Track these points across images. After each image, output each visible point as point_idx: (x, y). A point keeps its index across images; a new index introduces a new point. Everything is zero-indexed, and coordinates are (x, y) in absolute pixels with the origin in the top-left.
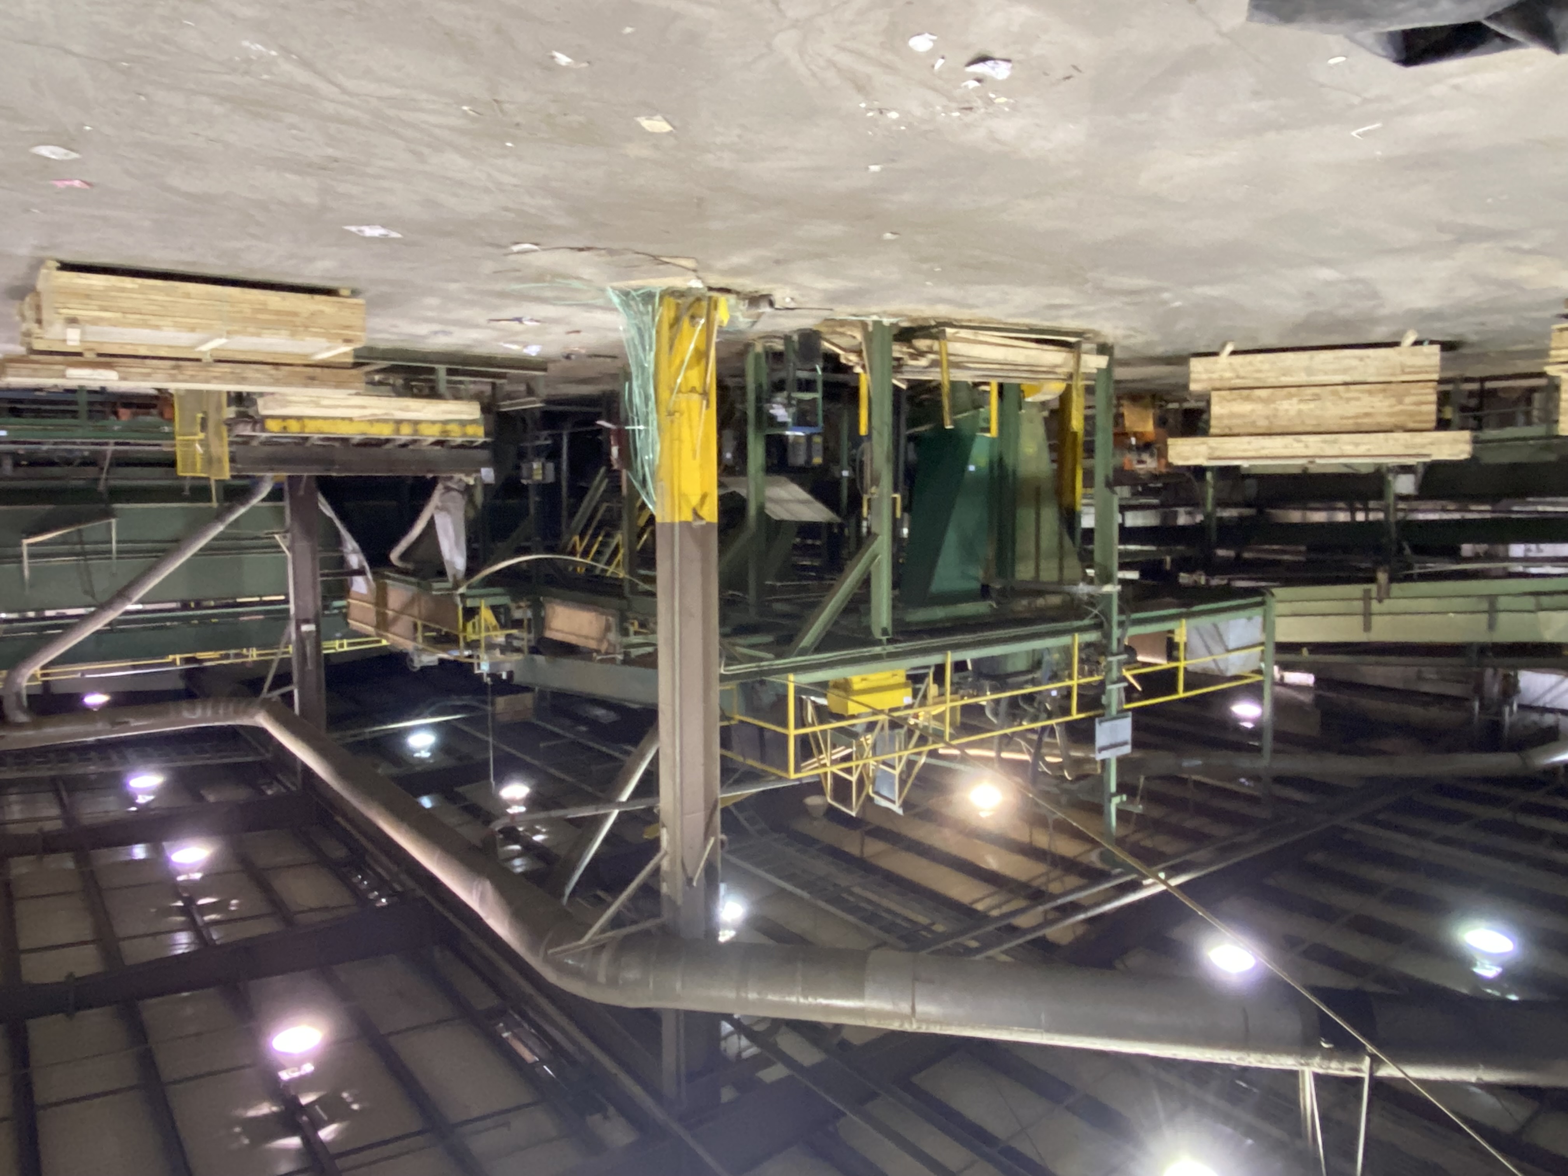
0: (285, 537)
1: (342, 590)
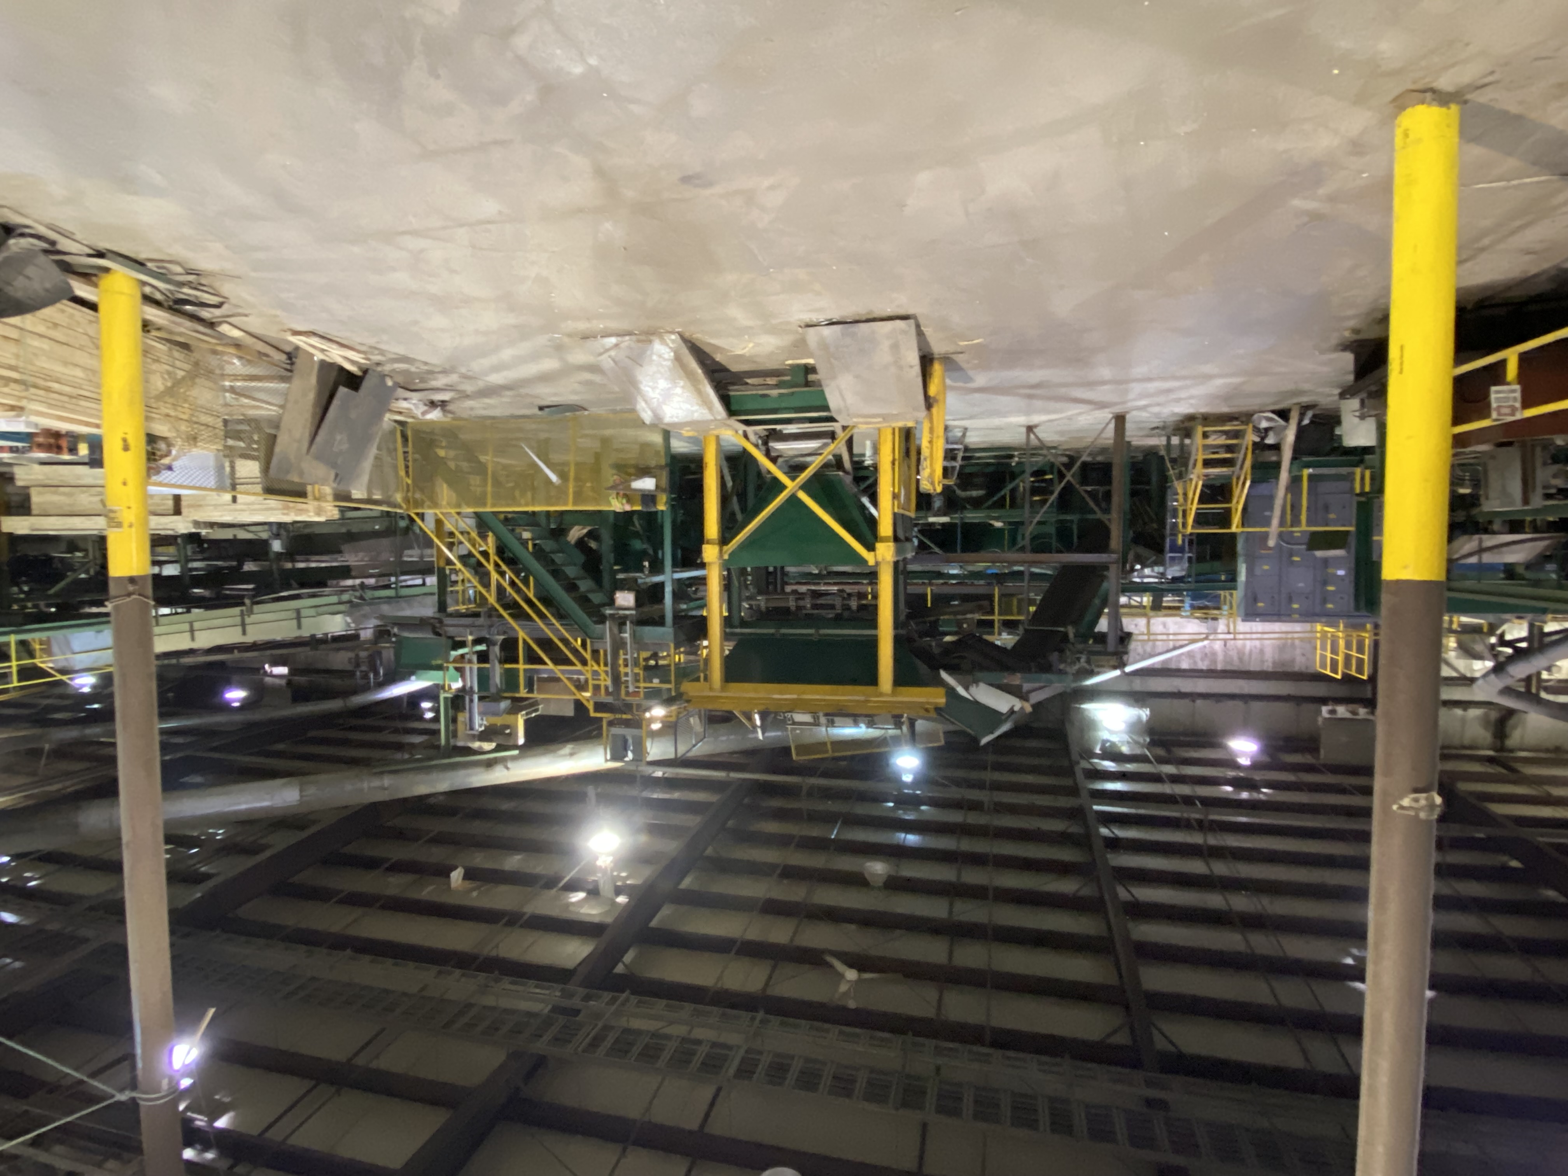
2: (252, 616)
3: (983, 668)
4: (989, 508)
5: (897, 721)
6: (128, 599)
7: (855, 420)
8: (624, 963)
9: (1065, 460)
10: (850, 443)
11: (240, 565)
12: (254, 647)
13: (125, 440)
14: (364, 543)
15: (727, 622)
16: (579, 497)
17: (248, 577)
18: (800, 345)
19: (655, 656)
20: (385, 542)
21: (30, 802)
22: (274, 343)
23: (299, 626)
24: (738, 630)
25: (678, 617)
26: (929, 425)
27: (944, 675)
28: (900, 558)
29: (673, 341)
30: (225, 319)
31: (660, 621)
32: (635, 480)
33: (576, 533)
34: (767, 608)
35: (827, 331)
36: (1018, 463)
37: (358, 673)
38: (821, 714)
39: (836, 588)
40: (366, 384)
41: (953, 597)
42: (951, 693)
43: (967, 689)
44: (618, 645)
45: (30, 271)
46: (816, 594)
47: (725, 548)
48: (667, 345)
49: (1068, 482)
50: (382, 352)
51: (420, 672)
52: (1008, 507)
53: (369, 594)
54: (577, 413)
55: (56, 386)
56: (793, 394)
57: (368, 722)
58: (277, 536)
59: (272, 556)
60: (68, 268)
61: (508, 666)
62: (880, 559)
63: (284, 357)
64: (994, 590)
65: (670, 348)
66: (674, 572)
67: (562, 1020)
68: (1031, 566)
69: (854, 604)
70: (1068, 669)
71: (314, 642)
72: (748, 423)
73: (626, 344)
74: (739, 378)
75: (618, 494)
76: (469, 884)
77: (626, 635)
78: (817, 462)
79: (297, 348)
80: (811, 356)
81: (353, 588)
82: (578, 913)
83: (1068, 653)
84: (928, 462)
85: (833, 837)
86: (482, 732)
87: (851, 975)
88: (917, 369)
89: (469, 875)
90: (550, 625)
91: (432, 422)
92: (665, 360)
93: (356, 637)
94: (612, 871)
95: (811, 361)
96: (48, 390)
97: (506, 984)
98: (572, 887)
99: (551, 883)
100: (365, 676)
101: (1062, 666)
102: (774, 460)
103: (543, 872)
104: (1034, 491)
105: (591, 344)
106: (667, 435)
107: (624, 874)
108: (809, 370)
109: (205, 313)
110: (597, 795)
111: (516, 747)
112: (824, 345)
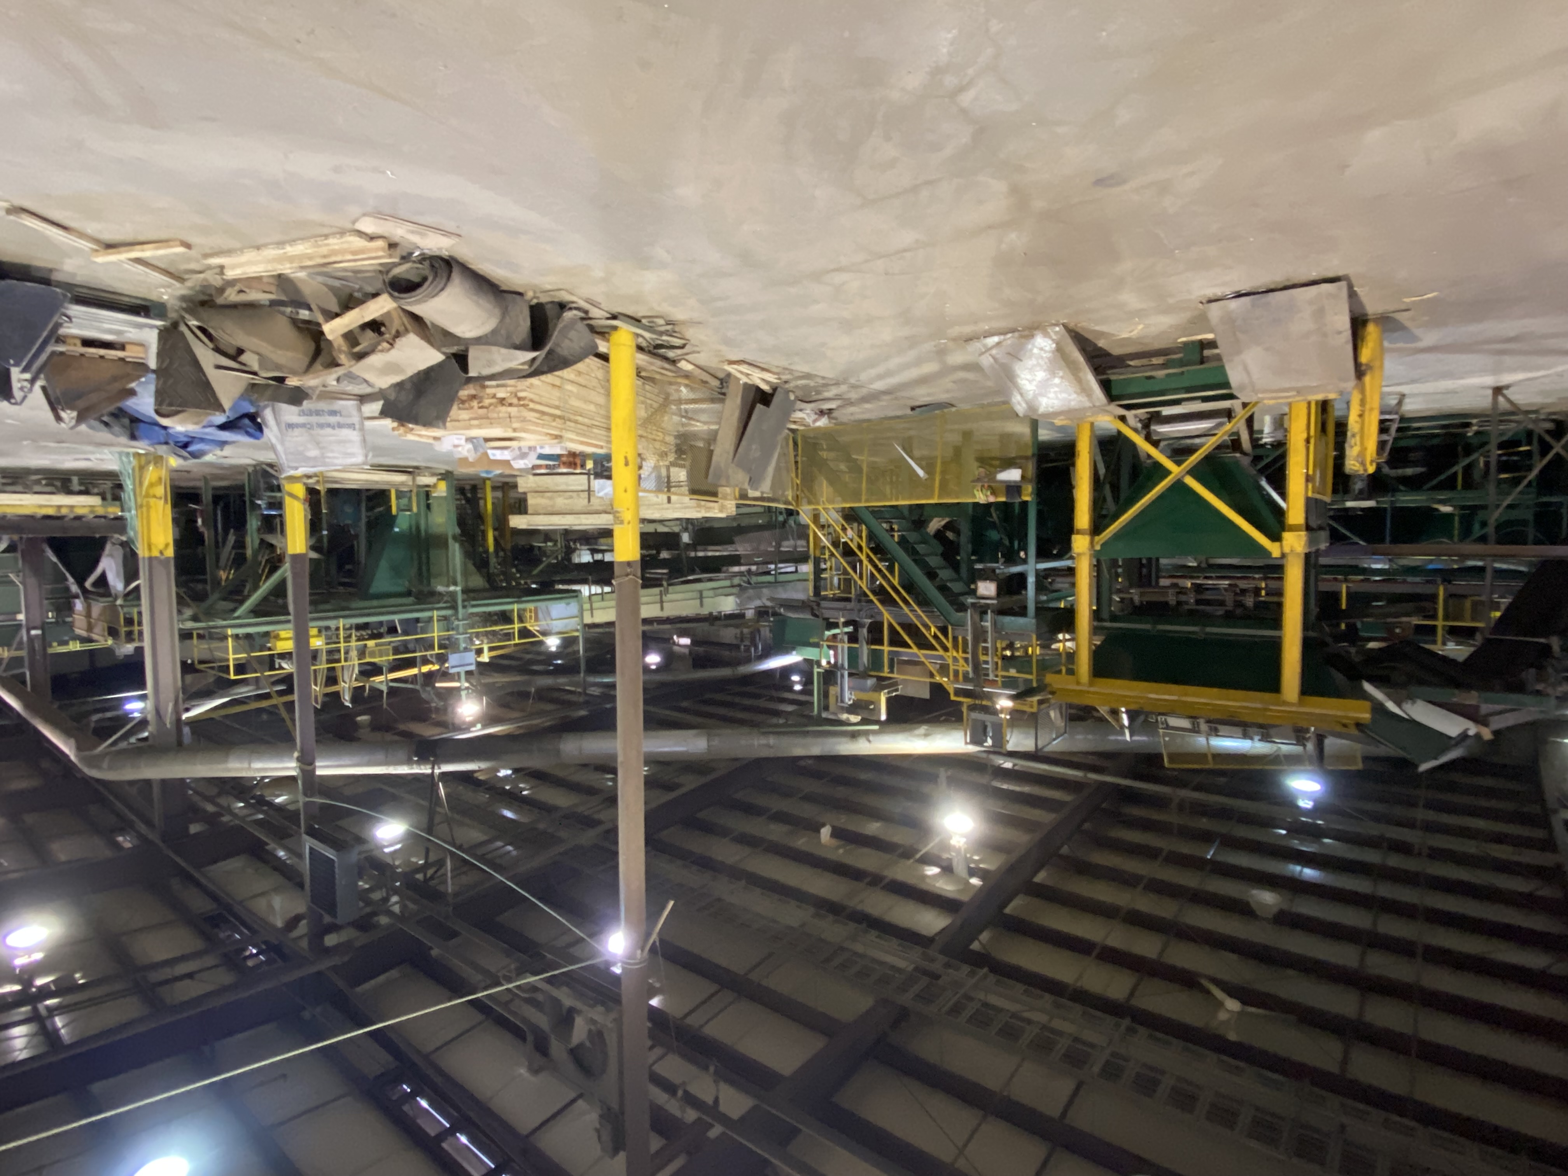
0: (18, 576)
1: (70, 608)
2: (668, 596)
3: (1421, 682)
4: (1433, 488)
5: (1299, 735)
6: (627, 579)
7: (1260, 395)
8: (980, 942)
9: (1549, 426)
10: (1250, 421)
11: (658, 553)
12: (668, 620)
13: (626, 458)
14: (751, 535)
15: (1096, 615)
16: (944, 489)
17: (664, 563)
18: (1201, 320)
19: (1011, 646)
20: (767, 534)
21: (521, 731)
22: (712, 372)
23: (702, 605)
24: (1107, 624)
25: (1040, 610)
26: (1360, 396)
27: (1368, 687)
28: (1313, 549)
29: (1056, 333)
30: (682, 358)
31: (1022, 611)
32: (1001, 471)
33: (935, 524)
34: (1141, 602)
35: (1234, 304)
36: (1477, 433)
37: (742, 647)
38: (1202, 721)
39: (1227, 582)
40: (776, 400)
41: (1377, 597)
42: (1378, 709)
43: (1399, 704)
44: (980, 635)
45: (572, 334)
46: (1198, 588)
47: (1097, 538)
48: (1050, 337)
49: (1557, 454)
50: (791, 371)
51: (799, 648)
52: (1459, 487)
53: (754, 579)
54: (946, 410)
55: (580, 419)
56: (1183, 373)
57: (749, 689)
58: (686, 530)
59: (682, 546)
60: (592, 329)
61: (873, 647)
62: (1287, 550)
63: (717, 383)
64: (1438, 589)
65: (1053, 340)
66: (1037, 562)
67: (924, 981)
68: (1494, 561)
69: (1249, 601)
70: (1550, 690)
71: (712, 619)
72: (1128, 407)
73: (1009, 342)
74: (1120, 362)
75: (983, 486)
76: (835, 842)
77: (988, 624)
78: (1210, 443)
79: (729, 375)
80: (1211, 331)
81: (741, 574)
82: (934, 886)
83: (1550, 670)
84: (1358, 438)
85: (1209, 857)
86: (851, 705)
87: (1233, 1005)
88: (1347, 334)
89: (837, 833)
90: (913, 611)
91: (819, 428)
92: (1046, 352)
93: (741, 616)
94: (966, 851)
95: (1210, 336)
96: (576, 422)
97: (873, 935)
98: (927, 860)
99: (907, 853)
100: (748, 650)
101: (1540, 687)
102: (1155, 444)
103: (900, 842)
104: (1503, 467)
105: (977, 346)
106: (1034, 425)
107: (976, 858)
108: (1204, 345)
109: (671, 354)
110: (948, 778)
111: (878, 722)
112: (1229, 320)
